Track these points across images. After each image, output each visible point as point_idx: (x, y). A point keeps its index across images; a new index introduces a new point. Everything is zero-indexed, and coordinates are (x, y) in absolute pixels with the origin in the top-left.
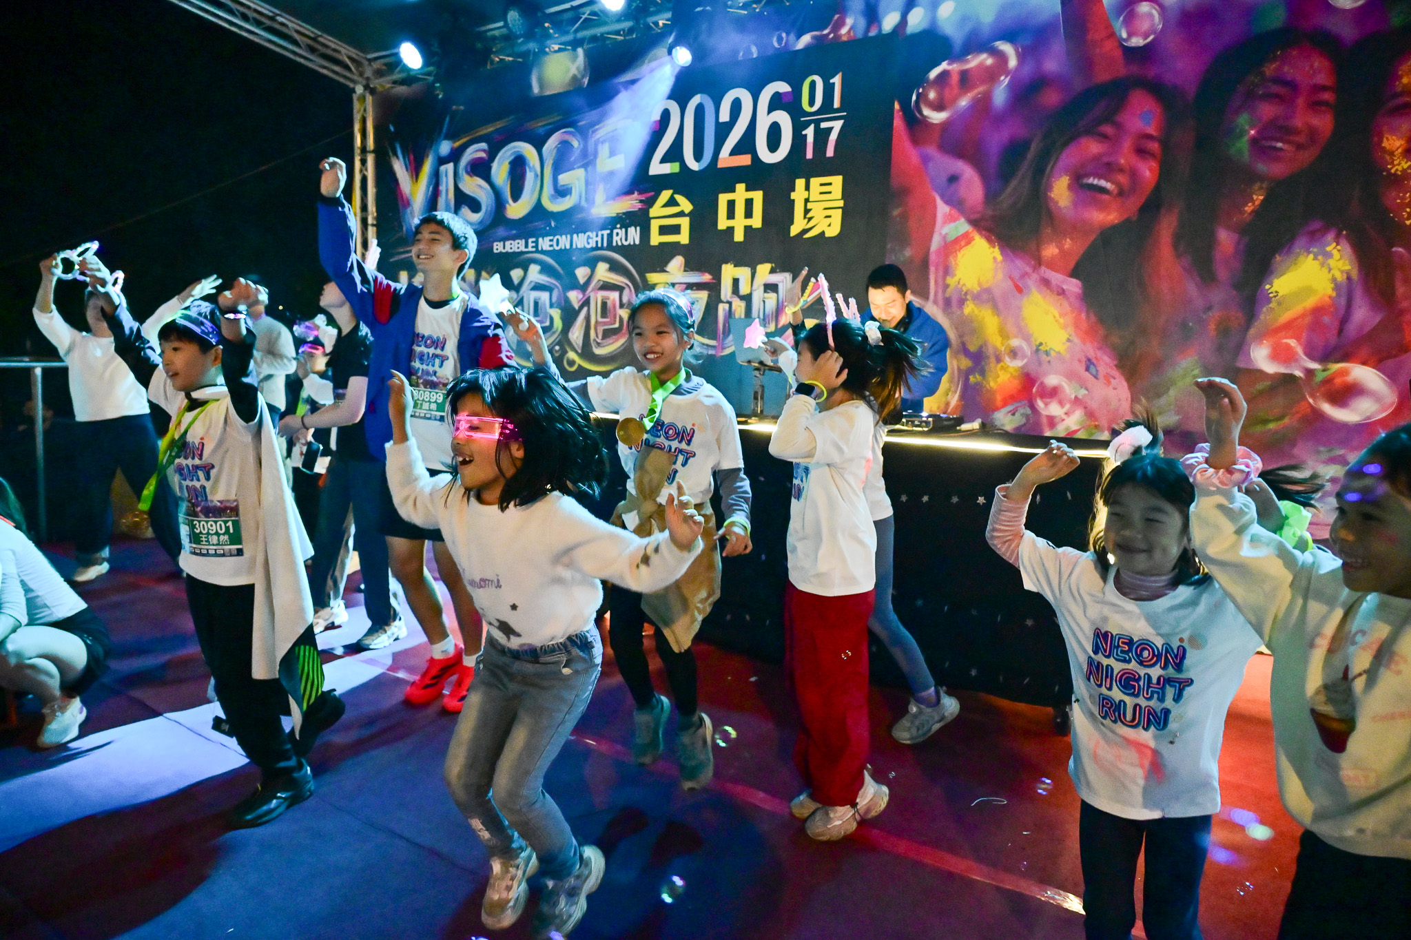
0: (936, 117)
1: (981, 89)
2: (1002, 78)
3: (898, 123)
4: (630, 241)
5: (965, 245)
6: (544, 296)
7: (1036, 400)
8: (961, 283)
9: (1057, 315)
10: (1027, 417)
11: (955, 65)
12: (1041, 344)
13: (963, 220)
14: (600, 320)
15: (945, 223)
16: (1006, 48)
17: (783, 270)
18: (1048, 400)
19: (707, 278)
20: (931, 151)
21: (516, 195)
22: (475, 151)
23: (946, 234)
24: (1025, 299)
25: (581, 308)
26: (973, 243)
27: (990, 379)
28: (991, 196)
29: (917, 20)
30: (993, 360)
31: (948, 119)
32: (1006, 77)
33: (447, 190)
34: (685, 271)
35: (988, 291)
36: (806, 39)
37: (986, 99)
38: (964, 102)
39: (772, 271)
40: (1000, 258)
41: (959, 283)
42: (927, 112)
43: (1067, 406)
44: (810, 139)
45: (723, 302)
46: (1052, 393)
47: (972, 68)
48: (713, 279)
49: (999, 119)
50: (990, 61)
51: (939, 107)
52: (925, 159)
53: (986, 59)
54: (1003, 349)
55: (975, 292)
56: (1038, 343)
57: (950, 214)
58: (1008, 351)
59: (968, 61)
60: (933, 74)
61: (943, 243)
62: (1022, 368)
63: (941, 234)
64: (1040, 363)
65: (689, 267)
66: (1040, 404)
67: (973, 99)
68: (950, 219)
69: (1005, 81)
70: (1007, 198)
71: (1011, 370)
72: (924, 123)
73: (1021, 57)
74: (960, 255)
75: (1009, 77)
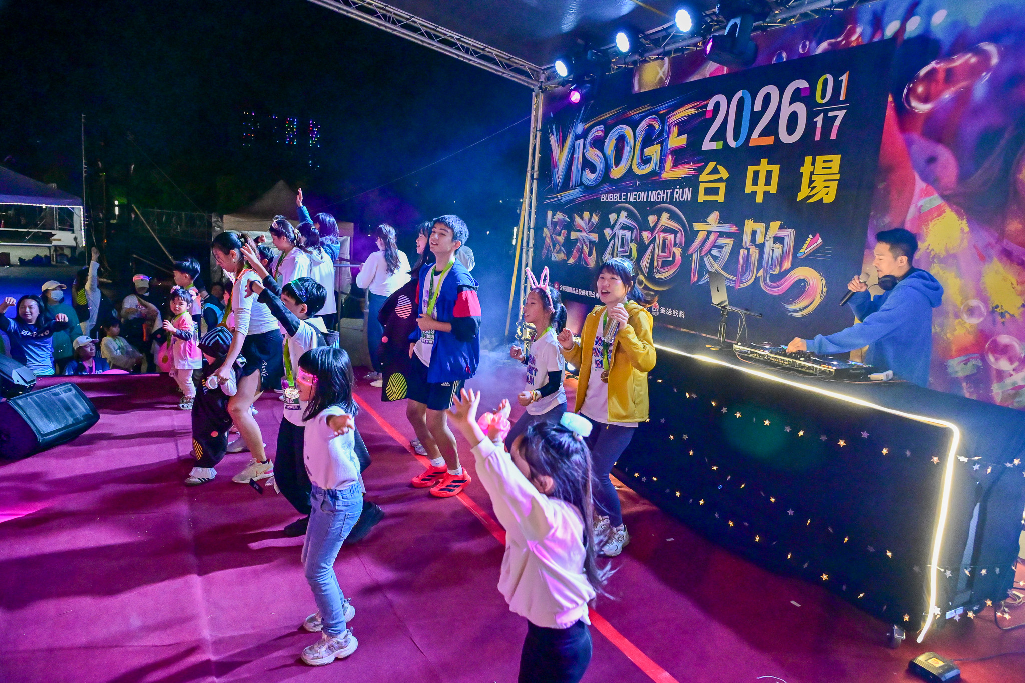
0: (922, 108)
1: (963, 84)
2: (984, 74)
3: (890, 112)
4: (685, 198)
5: (936, 217)
6: (628, 234)
7: (988, 354)
8: (931, 248)
9: (1015, 282)
10: (978, 368)
11: (942, 64)
12: (997, 307)
13: (936, 195)
14: (660, 254)
15: (921, 197)
16: (990, 48)
17: (789, 227)
18: (999, 356)
19: (734, 229)
20: (916, 136)
21: (617, 162)
22: (598, 131)
23: (922, 206)
24: (987, 266)
25: (649, 244)
26: (944, 214)
27: (948, 331)
28: (963, 176)
29: (914, 26)
30: (951, 315)
31: (932, 109)
32: (988, 73)
33: (578, 157)
34: (719, 222)
35: (954, 256)
36: (824, 45)
37: (969, 90)
38: (947, 95)
39: (781, 227)
40: (967, 229)
41: (928, 249)
42: (914, 103)
43: (1016, 364)
44: (819, 125)
45: (743, 248)
46: (1004, 351)
47: (956, 66)
48: (738, 230)
49: (978, 111)
50: (974, 60)
51: (925, 99)
52: (909, 143)
53: (970, 58)
54: (962, 307)
55: (942, 256)
56: (994, 305)
57: (926, 190)
58: (966, 309)
59: (954, 60)
60: (923, 72)
61: (917, 213)
62: (979, 325)
63: (917, 206)
64: (994, 322)
65: (723, 220)
66: (991, 358)
67: (956, 92)
68: (926, 194)
69: (986, 76)
70: (978, 177)
71: (967, 326)
72: (912, 113)
73: (1003, 56)
74: (931, 224)
75: (990, 73)
